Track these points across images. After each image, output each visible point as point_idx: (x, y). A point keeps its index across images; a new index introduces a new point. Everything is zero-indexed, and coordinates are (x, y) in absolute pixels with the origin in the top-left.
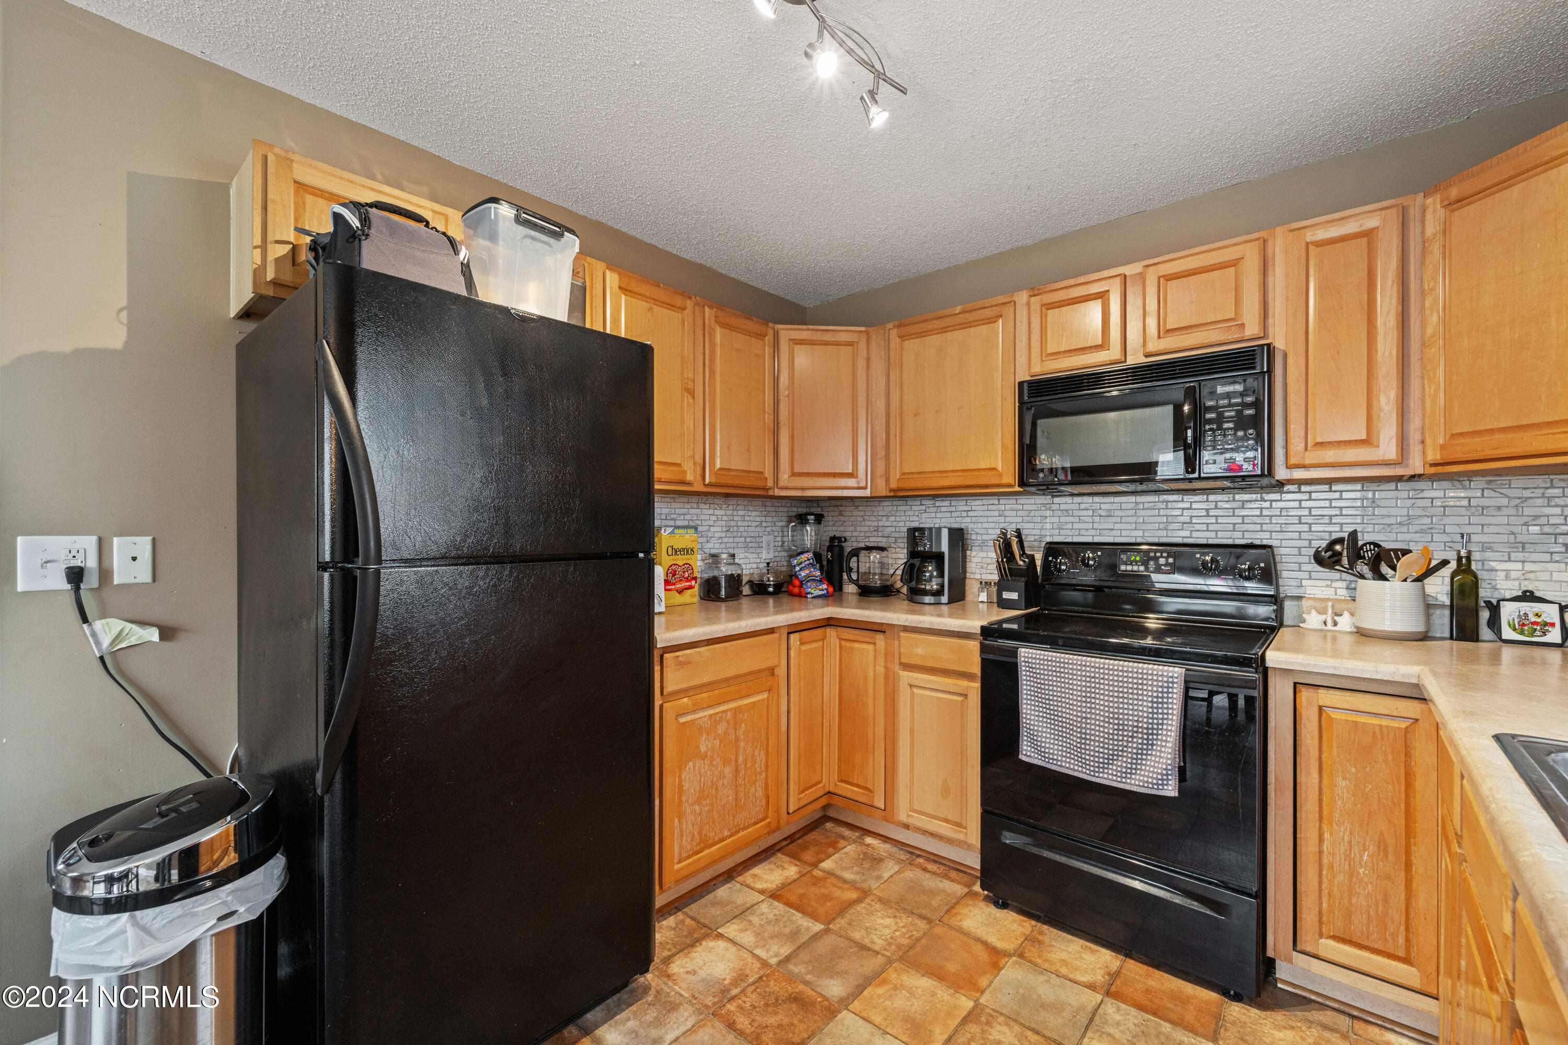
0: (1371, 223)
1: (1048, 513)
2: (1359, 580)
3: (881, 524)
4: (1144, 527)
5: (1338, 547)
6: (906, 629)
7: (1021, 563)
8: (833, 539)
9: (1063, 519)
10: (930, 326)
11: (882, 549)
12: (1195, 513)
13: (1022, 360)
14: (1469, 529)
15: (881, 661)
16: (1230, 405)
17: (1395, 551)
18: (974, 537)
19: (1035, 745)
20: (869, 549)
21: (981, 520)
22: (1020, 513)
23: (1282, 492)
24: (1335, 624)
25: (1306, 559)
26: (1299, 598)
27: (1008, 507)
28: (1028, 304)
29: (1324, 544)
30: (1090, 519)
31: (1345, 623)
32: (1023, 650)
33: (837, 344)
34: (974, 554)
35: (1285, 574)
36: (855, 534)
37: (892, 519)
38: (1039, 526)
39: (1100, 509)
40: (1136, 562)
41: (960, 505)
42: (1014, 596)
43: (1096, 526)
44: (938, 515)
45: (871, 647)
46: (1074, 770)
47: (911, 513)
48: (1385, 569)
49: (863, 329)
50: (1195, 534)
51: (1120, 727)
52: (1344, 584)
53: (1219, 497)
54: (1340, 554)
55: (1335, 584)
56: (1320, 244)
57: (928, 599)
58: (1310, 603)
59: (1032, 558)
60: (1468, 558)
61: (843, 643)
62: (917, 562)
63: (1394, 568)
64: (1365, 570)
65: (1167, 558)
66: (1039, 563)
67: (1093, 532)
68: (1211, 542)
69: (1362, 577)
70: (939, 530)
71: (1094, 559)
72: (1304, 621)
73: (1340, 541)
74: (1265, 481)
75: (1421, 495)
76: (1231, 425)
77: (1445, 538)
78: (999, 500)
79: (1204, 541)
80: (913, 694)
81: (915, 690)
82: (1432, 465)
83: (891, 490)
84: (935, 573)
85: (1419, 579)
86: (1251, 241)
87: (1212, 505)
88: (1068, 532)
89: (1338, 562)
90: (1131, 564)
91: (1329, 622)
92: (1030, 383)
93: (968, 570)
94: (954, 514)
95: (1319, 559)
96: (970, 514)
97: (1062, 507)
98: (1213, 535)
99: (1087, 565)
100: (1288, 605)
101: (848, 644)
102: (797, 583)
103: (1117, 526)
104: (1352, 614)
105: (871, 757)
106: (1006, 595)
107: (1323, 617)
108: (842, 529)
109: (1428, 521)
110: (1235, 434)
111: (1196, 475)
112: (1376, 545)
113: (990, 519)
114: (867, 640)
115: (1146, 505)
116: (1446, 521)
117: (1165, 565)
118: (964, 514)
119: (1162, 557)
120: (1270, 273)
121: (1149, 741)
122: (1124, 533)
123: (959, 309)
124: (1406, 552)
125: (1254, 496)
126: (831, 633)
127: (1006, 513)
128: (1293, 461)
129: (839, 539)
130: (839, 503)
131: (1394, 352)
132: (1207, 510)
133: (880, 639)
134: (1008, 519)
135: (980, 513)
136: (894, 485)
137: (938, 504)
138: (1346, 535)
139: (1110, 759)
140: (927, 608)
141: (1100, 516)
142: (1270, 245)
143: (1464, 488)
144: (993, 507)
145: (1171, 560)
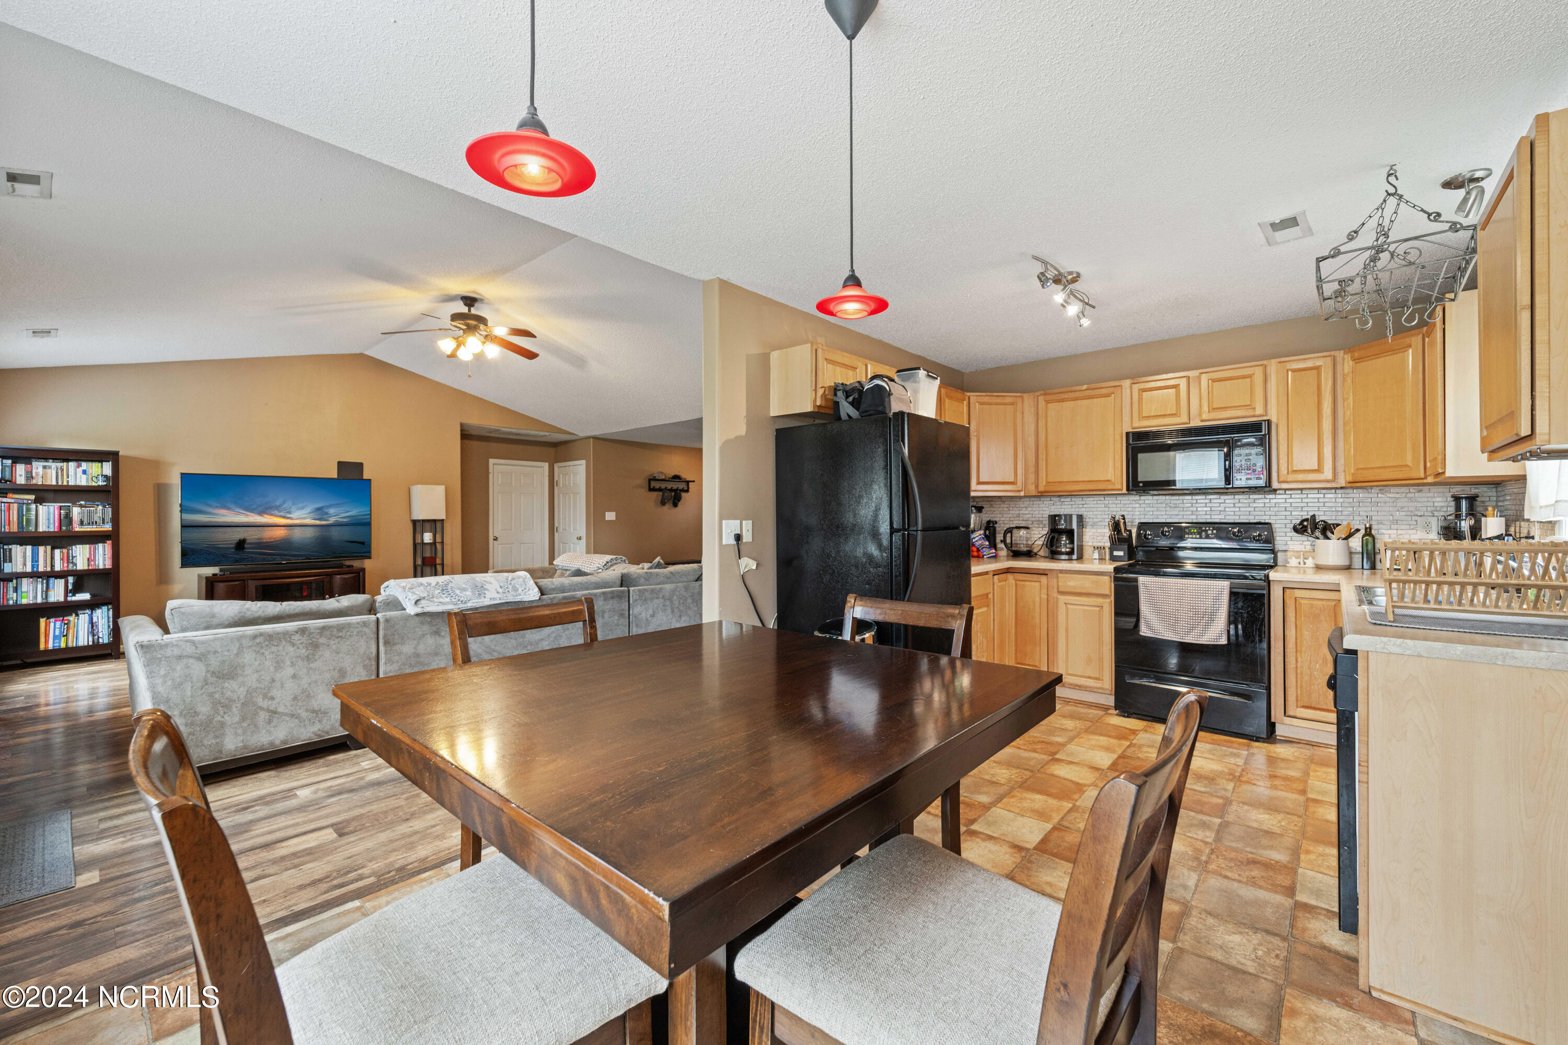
0: (1319, 363)
1: (1137, 505)
2: (1317, 540)
3: (1021, 512)
4: (1198, 513)
5: (1305, 523)
6: (1061, 571)
7: (1125, 534)
8: (989, 522)
9: (1146, 509)
10: (1066, 396)
11: (1027, 528)
12: (1227, 505)
13: (1126, 418)
14: (1371, 514)
15: (1044, 591)
17: (1333, 524)
18: (1088, 520)
19: (1149, 627)
20: (1019, 528)
21: (1093, 509)
22: (1118, 506)
23: (1276, 494)
24: (1305, 564)
25: (1289, 530)
26: (1286, 551)
27: (1110, 502)
28: (1131, 388)
29: (1298, 522)
30: (1164, 509)
31: (1310, 563)
32: (1140, 578)
33: (1005, 404)
34: (1087, 530)
35: (1278, 538)
36: (1002, 519)
37: (1029, 509)
38: (1132, 513)
39: (1171, 503)
40: (1195, 533)
41: (1078, 501)
42: (1121, 553)
43: (1167, 513)
44: (1063, 507)
45: (1037, 584)
46: (1167, 637)
47: (1043, 505)
48: (1329, 534)
49: (1019, 394)
50: (1227, 517)
51: (1197, 613)
52: (1309, 543)
53: (1241, 497)
54: (1306, 527)
55: (1304, 543)
56: (1294, 371)
57: (1063, 557)
58: (1291, 553)
59: (1130, 531)
60: (1370, 528)
61: (1018, 582)
62: (1056, 535)
63: (1333, 533)
64: (1318, 533)
65: (1212, 530)
66: (1134, 535)
67: (1166, 517)
68: (1236, 521)
69: (1318, 538)
70: (1071, 516)
71: (1169, 531)
72: (1288, 563)
73: (1307, 520)
74: (1268, 489)
75: (1348, 496)
77: (1360, 518)
79: (1232, 521)
80: (1067, 609)
81: (1069, 606)
82: (1349, 482)
83: (1039, 492)
84: (1068, 542)
85: (1346, 538)
86: (1258, 366)
87: (1237, 501)
88: (1150, 517)
89: (1306, 531)
90: (1192, 534)
91: (1302, 563)
92: (1134, 433)
93: (1084, 540)
94: (1074, 506)
95: (1295, 529)
96: (1085, 506)
97: (1146, 502)
98: (1238, 517)
99: (1165, 535)
100: (1280, 555)
101: (1022, 583)
102: (975, 549)
103: (1181, 513)
104: (1313, 558)
106: (1116, 553)
107: (1298, 560)
108: (993, 515)
109: (1351, 509)
111: (1231, 486)
112: (1324, 522)
113: (1099, 509)
114: (1034, 579)
115: (1199, 501)
116: (1360, 509)
117: (1212, 534)
118: (1081, 506)
119: (1209, 530)
120: (1268, 383)
121: (1212, 617)
122: (1185, 517)
123: (1085, 387)
124: (1338, 525)
125: (1261, 496)
126: (1010, 576)
127: (1109, 506)
128: (1281, 479)
129: (993, 522)
130: (990, 499)
131: (1331, 427)
132: (1234, 504)
133: (1044, 579)
134: (1110, 509)
135: (1092, 506)
136: (1041, 488)
137: (1062, 500)
138: (1309, 517)
139: (1191, 629)
140: (1065, 561)
141: (1171, 507)
142: (1268, 368)
143: (1369, 493)
144: (1101, 502)
145: (1215, 532)
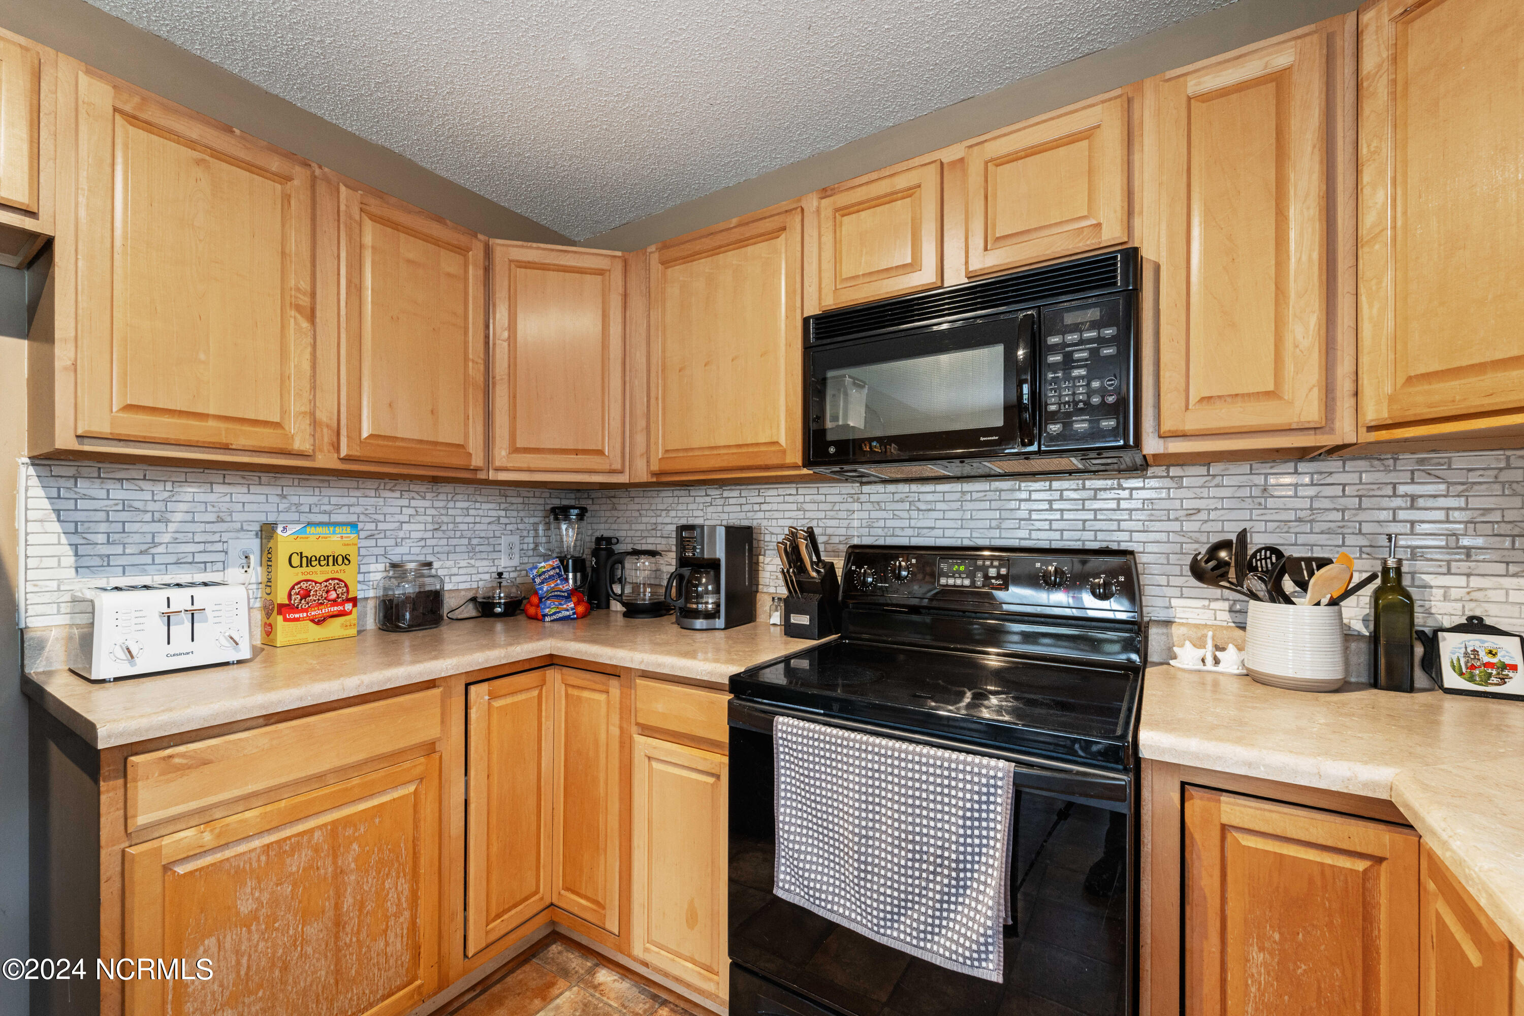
1: (856, 506)
2: (1252, 602)
3: (660, 520)
4: (972, 524)
5: (1223, 554)
6: (646, 675)
7: (814, 574)
8: (599, 540)
9: (874, 515)
10: (698, 246)
11: (653, 554)
12: (1036, 506)
13: (811, 290)
14: (1393, 528)
15: (615, 718)
16: (1082, 342)
17: (1308, 561)
18: (767, 538)
19: (798, 876)
20: (637, 553)
21: (776, 515)
22: (822, 506)
23: (1145, 477)
24: (1217, 661)
25: (1177, 570)
26: (1168, 623)
27: (808, 498)
28: (818, 211)
29: (1204, 550)
30: (905, 515)
31: (1230, 661)
32: (781, 719)
33: (581, 271)
34: (767, 560)
35: (1148, 590)
36: (630, 533)
37: (673, 513)
38: (845, 523)
39: (919, 500)
40: (960, 573)
41: (751, 495)
42: (804, 620)
43: (913, 523)
44: (726, 509)
45: (602, 697)
46: (849, 918)
47: (694, 506)
48: (1288, 585)
49: (619, 254)
50: (1035, 535)
51: (918, 857)
52: (1226, 605)
53: (1065, 484)
54: (1227, 564)
55: (1214, 605)
56: (1206, 97)
57: (699, 623)
58: (1183, 630)
59: (831, 567)
60: (1398, 570)
61: (570, 691)
62: (686, 572)
63: (1303, 585)
64: (1259, 587)
65: (998, 568)
66: (839, 572)
67: (910, 532)
68: (1056, 545)
69: (1254, 596)
70: (713, 528)
71: (907, 568)
72: (1175, 658)
73: (1225, 545)
74: (1128, 458)
75: (1329, 480)
76: (1083, 372)
77: (1363, 541)
78: (797, 489)
79: (1045, 545)
80: (650, 767)
81: (655, 765)
82: (1370, 429)
83: (654, 474)
84: (710, 588)
85: (1334, 602)
86: (1110, 99)
87: (1057, 495)
88: (880, 532)
89: (1224, 576)
90: (953, 576)
91: (1209, 660)
92: (817, 318)
93: (761, 581)
94: (745, 508)
95: (1197, 572)
96: (764, 507)
97: (874, 498)
98: (1057, 535)
99: (899, 577)
100: (1154, 633)
101: (576, 692)
102: (535, 600)
103: (939, 524)
104: (1240, 649)
105: (602, 857)
106: (796, 619)
107: (1200, 653)
108: (615, 526)
109: (1338, 516)
110: (1088, 385)
111: (1034, 448)
112: (1274, 550)
113: (787, 515)
114: (598, 687)
115: (975, 496)
116: (1362, 516)
117: (996, 578)
118: (756, 507)
119: (992, 566)
120: (1137, 147)
123: (734, 221)
124: (1323, 563)
125: (1109, 482)
126: (553, 675)
127: (807, 506)
128: (1167, 426)
129: (608, 540)
130: (612, 493)
131: (1315, 256)
132: (1050, 502)
133: (614, 686)
134: (808, 515)
135: (775, 507)
136: (655, 467)
137: (726, 494)
138: (1233, 537)
139: (901, 908)
140: (698, 635)
141: (919, 510)
142: (1136, 105)
143: (1387, 470)
144: (790, 499)
145: (1003, 571)
